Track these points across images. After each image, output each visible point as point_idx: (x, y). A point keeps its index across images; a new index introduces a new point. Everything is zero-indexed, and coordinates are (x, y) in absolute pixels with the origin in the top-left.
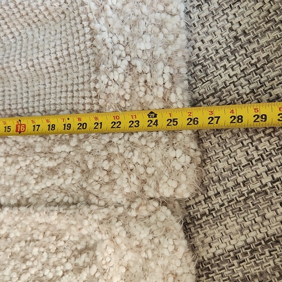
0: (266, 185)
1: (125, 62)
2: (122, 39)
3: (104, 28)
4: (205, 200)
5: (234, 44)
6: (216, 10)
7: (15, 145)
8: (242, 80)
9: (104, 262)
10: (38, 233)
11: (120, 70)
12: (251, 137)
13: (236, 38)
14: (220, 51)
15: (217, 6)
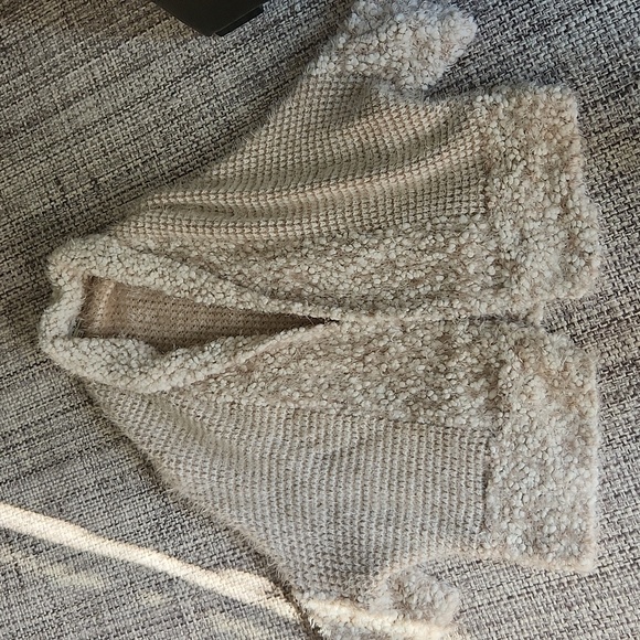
0: (629, 314)
1: (521, 166)
2: (516, 143)
3: (497, 132)
4: (568, 326)
5: (610, 182)
6: (595, 148)
7: (368, 264)
8: (615, 217)
9: (505, 387)
10: (429, 350)
11: (516, 175)
12: (618, 271)
13: (613, 178)
14: (596, 187)
15: (596, 144)
